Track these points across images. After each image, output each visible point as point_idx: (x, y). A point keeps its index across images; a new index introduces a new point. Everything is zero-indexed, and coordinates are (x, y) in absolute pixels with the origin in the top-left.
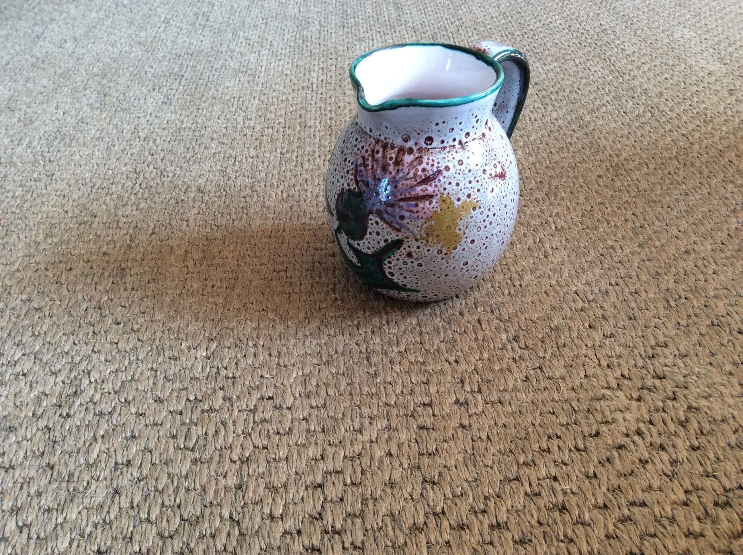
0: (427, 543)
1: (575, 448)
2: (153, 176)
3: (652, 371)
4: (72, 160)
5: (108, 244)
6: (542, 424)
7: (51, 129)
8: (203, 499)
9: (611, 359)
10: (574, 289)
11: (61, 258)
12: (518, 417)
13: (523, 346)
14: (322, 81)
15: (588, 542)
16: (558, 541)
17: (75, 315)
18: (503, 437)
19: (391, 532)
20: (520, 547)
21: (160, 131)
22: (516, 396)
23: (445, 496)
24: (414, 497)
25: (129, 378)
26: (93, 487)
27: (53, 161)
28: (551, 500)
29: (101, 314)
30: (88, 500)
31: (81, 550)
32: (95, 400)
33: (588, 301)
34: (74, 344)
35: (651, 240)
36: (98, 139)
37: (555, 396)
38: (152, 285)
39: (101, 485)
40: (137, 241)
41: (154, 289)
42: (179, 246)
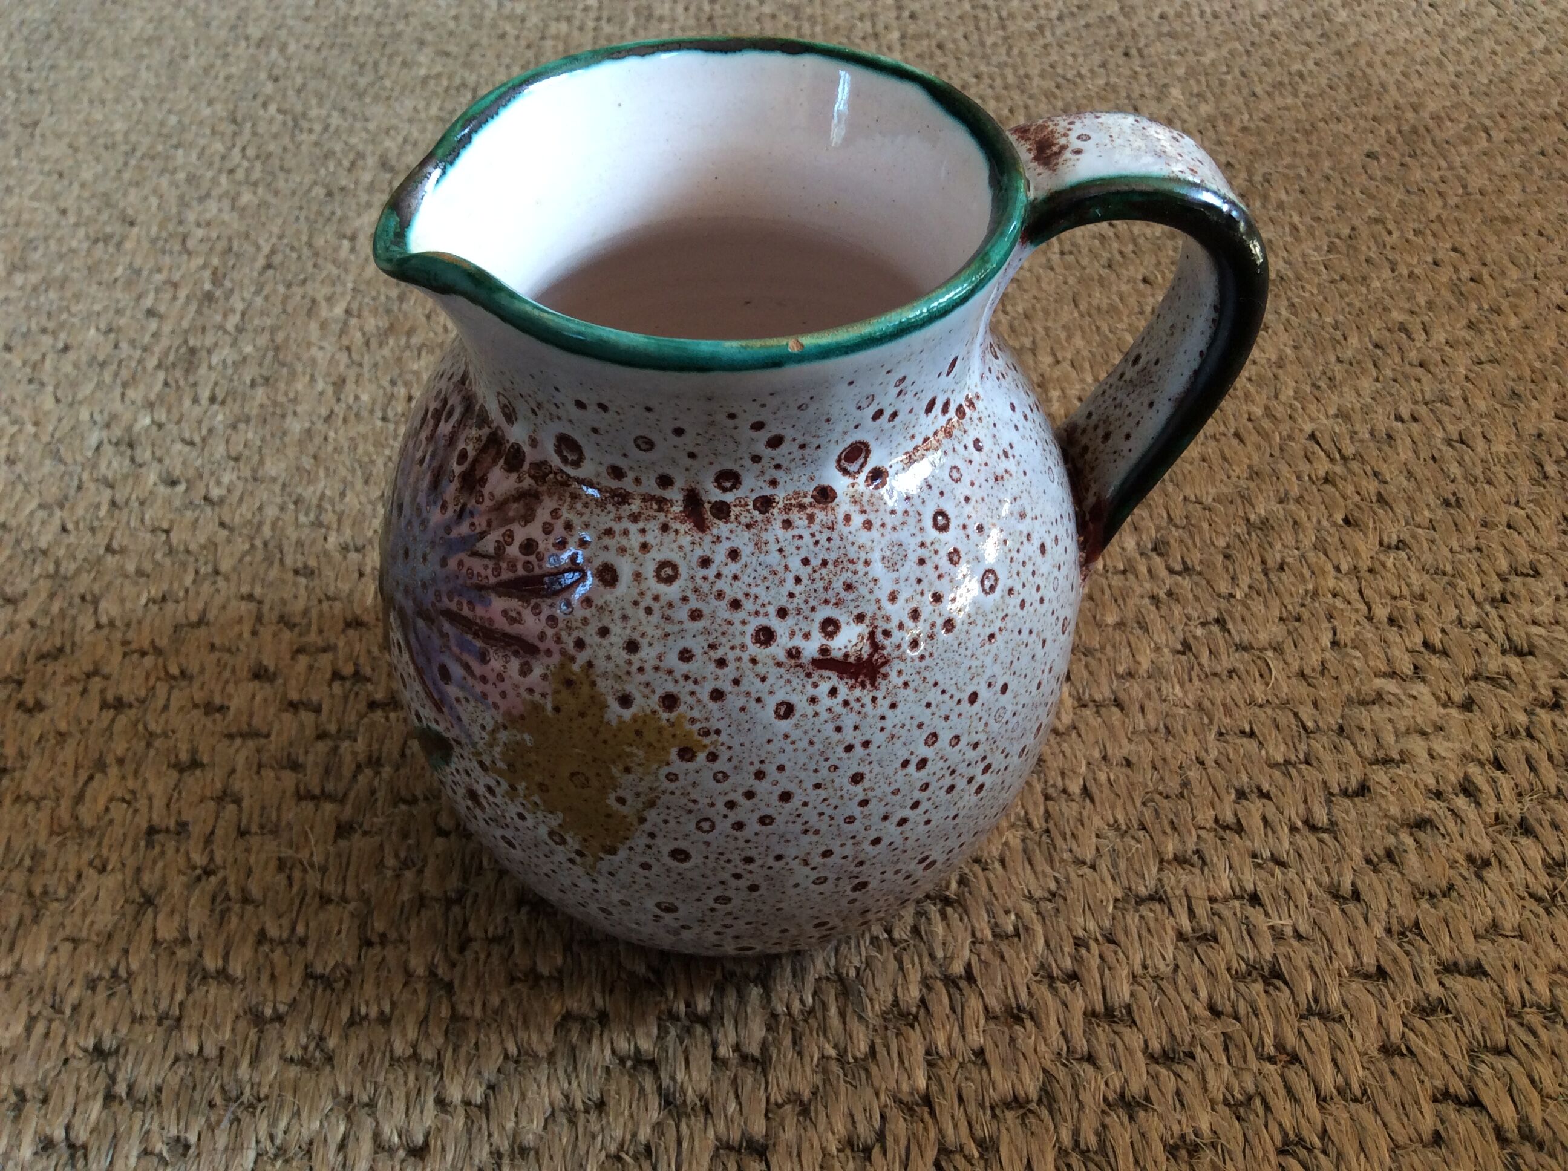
0: (928, 1053)
1: (1306, 822)
2: (274, 129)
3: (1500, 636)
4: (83, 89)
5: (157, 290)
6: (1223, 760)
7: (38, 15)
8: (363, 926)
9: (1400, 603)
10: (1308, 428)
11: (44, 321)
12: (1161, 743)
13: (1178, 567)
15: (1336, 1064)
16: (1261, 1057)
17: (69, 460)
18: (1124, 793)
19: (835, 1021)
20: (1163, 1071)
21: (296, 24)
22: (1159, 690)
23: (973, 935)
24: (896, 935)
25: (194, 617)
26: (90, 888)
27: (39, 92)
28: (1243, 953)
30: (77, 917)
31: (54, 1044)
32: (106, 670)
33: (1344, 458)
34: (64, 530)
35: (1498, 312)
36: (148, 41)
37: (1257, 694)
38: (260, 393)
39: (111, 881)
40: (228, 284)
41: (266, 402)
42: (329, 299)
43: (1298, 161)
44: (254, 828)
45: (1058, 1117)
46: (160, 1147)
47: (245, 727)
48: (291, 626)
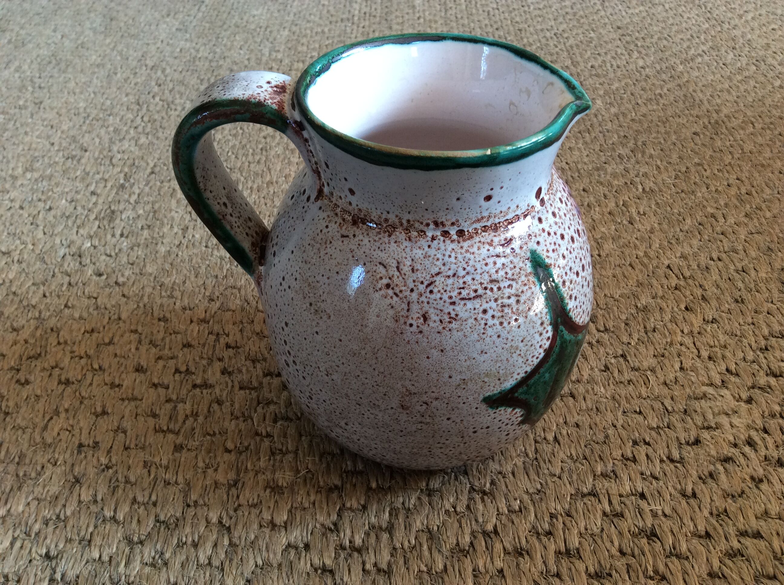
0: (474, 570)
1: (668, 458)
2: (158, 109)
3: (765, 367)
4: (65, 87)
5: (97, 183)
6: (626, 425)
7: (46, 53)
8: (186, 496)
9: (714, 349)
10: (666, 262)
11: (40, 195)
12: (594, 415)
13: (602, 329)
14: (365, 13)
16: (646, 577)
17: (49, 263)
18: (575, 440)
19: (426, 553)
21: (171, 60)
22: (593, 389)
23: (498, 510)
24: (458, 509)
25: (107, 340)
26: (48, 473)
27: (44, 88)
28: (637, 523)
29: (80, 263)
30: (40, 489)
31: (25, 552)
32: (62, 365)
33: (684, 277)
34: (44, 296)
35: (760, 209)
36: (98, 66)
37: (643, 392)
38: (146, 232)
39: (59, 470)
40: (132, 181)
41: (148, 237)
43: (659, 136)
44: (132, 446)
47: (130, 395)
48: (156, 346)
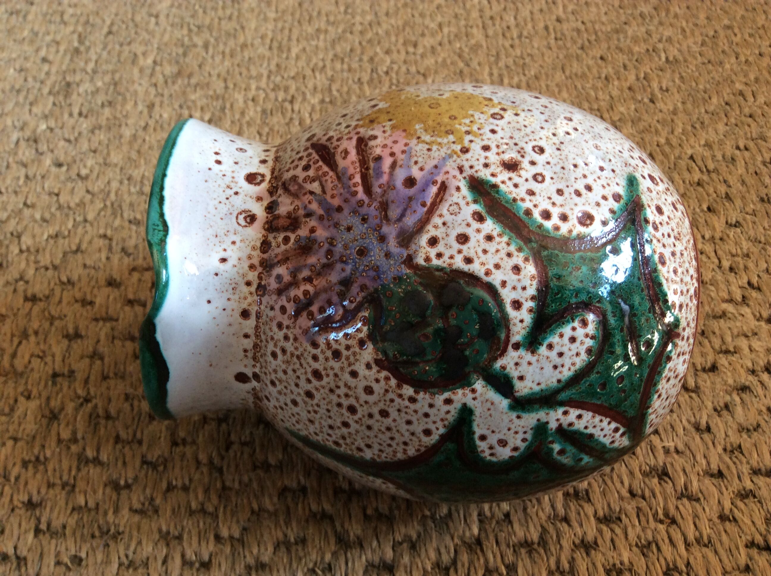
0: (479, 515)
8: (173, 434)
9: (736, 259)
10: (690, 152)
15: (695, 525)
16: (657, 520)
20: (605, 528)
25: (74, 248)
26: (22, 409)
28: (648, 461)
29: (37, 150)
30: (16, 425)
31: (6, 498)
32: (26, 278)
33: (708, 171)
38: (107, 111)
39: (33, 405)
40: (87, 43)
41: (111, 117)
42: (144, 54)
44: (111, 375)
45: (549, 553)
46: (66, 560)
47: (104, 315)
48: (129, 255)
